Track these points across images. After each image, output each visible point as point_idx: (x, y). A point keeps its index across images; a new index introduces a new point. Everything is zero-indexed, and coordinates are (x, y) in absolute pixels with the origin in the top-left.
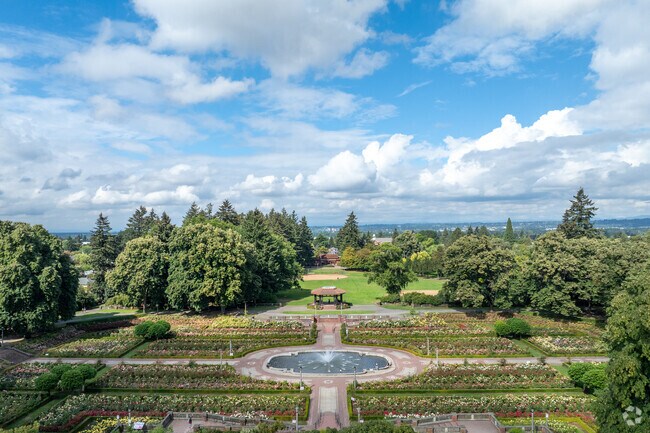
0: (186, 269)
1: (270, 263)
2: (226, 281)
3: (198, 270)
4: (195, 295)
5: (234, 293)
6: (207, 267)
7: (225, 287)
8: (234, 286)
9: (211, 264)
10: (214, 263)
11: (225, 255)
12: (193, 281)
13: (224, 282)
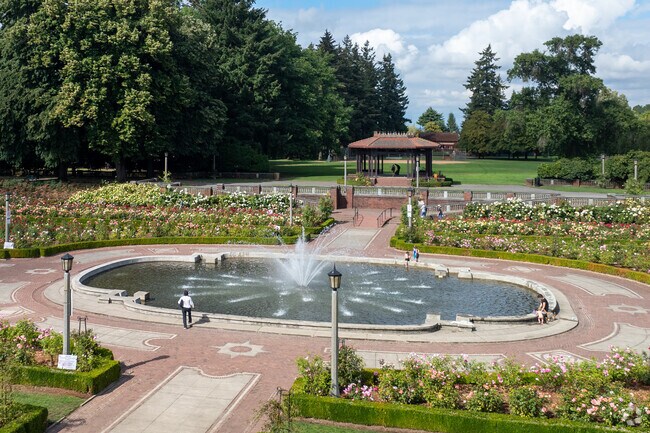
0: (24, 62)
1: (257, 79)
2: (114, 89)
3: (47, 61)
4: (37, 126)
5: (135, 122)
6: (67, 53)
7: (111, 106)
8: (134, 103)
9: (76, 46)
10: (85, 44)
11: (111, 24)
12: (36, 91)
13: (109, 93)
